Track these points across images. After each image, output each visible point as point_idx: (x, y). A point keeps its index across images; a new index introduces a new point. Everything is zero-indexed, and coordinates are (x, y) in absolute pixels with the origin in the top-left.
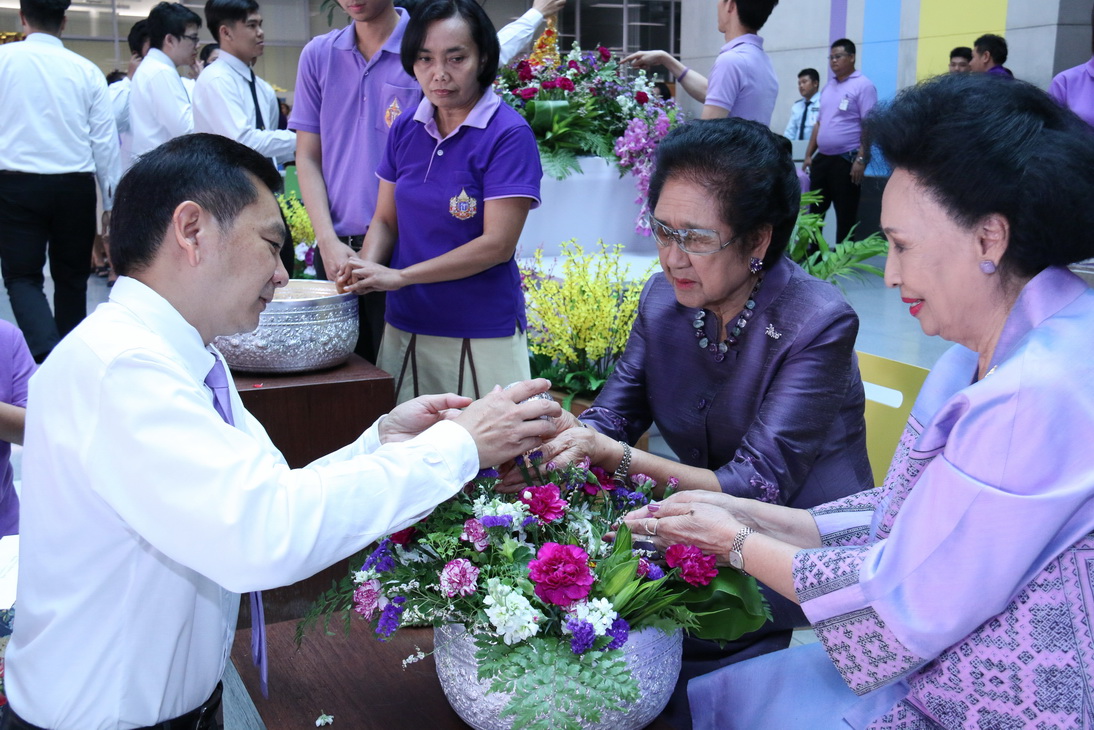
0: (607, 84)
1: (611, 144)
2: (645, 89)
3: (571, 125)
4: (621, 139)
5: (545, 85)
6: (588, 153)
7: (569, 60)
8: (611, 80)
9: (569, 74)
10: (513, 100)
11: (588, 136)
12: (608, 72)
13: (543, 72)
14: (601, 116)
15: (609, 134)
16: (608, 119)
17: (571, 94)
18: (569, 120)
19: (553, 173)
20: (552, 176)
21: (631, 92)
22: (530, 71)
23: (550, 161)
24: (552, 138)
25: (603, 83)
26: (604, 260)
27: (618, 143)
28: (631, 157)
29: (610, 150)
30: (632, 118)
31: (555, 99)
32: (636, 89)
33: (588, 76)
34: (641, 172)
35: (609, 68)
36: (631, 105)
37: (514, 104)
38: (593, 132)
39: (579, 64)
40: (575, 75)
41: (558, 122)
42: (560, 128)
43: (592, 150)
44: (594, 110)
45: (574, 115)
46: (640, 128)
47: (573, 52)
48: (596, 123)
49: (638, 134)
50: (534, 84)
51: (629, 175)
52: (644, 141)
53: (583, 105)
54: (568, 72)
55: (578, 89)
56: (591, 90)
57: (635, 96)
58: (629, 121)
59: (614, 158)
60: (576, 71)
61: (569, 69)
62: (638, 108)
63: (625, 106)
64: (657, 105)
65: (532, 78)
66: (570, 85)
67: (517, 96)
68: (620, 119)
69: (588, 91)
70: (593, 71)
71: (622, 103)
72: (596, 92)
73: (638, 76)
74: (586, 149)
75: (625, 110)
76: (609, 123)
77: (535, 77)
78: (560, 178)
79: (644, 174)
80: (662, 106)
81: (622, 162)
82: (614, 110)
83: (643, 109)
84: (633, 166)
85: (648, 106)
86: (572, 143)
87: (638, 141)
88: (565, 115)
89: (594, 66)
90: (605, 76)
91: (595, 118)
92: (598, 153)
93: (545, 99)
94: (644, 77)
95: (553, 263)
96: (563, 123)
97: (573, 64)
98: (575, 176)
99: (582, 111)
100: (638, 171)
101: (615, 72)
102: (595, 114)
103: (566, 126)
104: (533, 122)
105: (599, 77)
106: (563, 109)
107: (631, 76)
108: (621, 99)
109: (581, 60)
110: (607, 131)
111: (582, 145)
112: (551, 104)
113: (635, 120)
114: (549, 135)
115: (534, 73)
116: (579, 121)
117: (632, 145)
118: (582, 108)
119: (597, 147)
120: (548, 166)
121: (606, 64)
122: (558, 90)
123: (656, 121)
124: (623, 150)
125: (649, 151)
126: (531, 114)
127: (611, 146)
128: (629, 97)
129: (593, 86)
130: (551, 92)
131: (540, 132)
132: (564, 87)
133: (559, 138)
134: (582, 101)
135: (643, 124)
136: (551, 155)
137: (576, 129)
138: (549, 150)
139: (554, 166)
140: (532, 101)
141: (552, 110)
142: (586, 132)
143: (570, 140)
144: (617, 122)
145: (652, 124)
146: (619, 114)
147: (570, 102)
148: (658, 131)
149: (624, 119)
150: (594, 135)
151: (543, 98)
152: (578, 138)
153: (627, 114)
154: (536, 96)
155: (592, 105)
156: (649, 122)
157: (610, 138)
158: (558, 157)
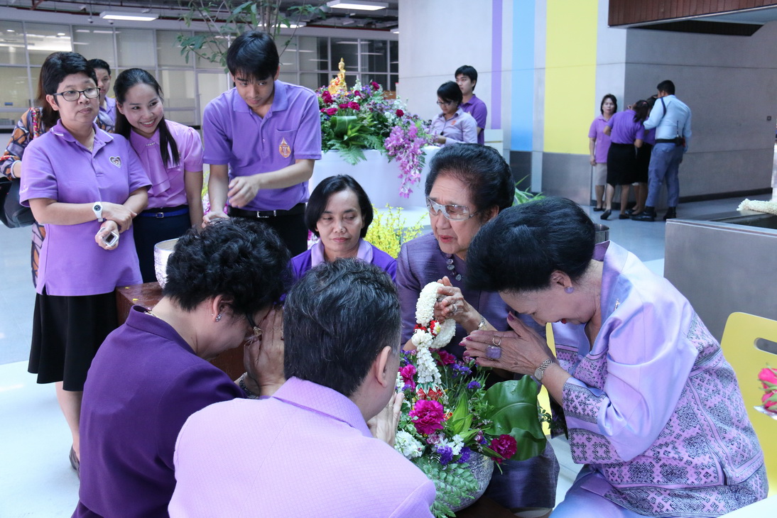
0: (378, 105)
1: (382, 142)
2: (401, 108)
3: (358, 131)
4: (388, 138)
5: (341, 106)
6: (369, 148)
7: (354, 90)
8: (380, 102)
9: (356, 99)
10: (322, 116)
11: (369, 137)
12: (379, 98)
13: (339, 98)
14: (376, 124)
15: (381, 136)
16: (380, 126)
17: (358, 111)
18: (358, 128)
19: (350, 161)
20: (349, 163)
21: (392, 109)
22: (331, 97)
23: (347, 154)
24: (348, 139)
25: (376, 104)
26: (390, 217)
27: (386, 141)
28: (395, 150)
29: (382, 145)
30: (394, 125)
31: (347, 115)
32: (396, 107)
33: (365, 100)
34: (401, 159)
35: (378, 95)
36: (393, 117)
37: (323, 118)
38: (371, 134)
39: (361, 94)
40: (359, 100)
41: (351, 129)
42: (352, 133)
43: (372, 146)
44: (372, 121)
45: (360, 125)
46: (399, 132)
47: (356, 85)
48: (373, 129)
49: (398, 136)
50: (334, 106)
51: (394, 160)
52: (402, 140)
53: (365, 118)
54: (355, 98)
55: (361, 108)
56: (370, 109)
57: (395, 111)
58: (393, 128)
59: (384, 150)
60: (359, 97)
61: (355, 96)
62: (398, 119)
63: (389, 118)
64: (408, 117)
65: (332, 102)
66: (357, 106)
67: (325, 113)
68: (387, 126)
69: (368, 110)
70: (369, 97)
71: (387, 117)
72: (372, 110)
74: (367, 145)
75: (390, 121)
76: (381, 129)
77: (335, 101)
78: (354, 164)
79: (403, 160)
81: (390, 153)
82: (383, 121)
83: (400, 120)
84: (396, 155)
85: (404, 118)
86: (359, 142)
87: (398, 140)
88: (355, 125)
89: (369, 94)
90: (377, 99)
91: (371, 127)
92: (375, 147)
93: (342, 115)
96: (354, 130)
97: (357, 93)
99: (365, 123)
100: (399, 159)
101: (383, 97)
102: (373, 124)
103: (356, 132)
104: (336, 129)
105: (373, 101)
106: (354, 121)
108: (387, 114)
109: (361, 90)
110: (379, 133)
111: (366, 143)
112: (346, 118)
113: (396, 127)
114: (346, 138)
115: (333, 99)
116: (363, 128)
117: (395, 142)
118: (364, 121)
119: (374, 144)
120: (346, 156)
121: (376, 92)
122: (349, 109)
123: (409, 128)
124: (390, 145)
125: (406, 145)
126: (333, 125)
127: (382, 143)
128: (392, 113)
129: (371, 107)
130: (346, 111)
131: (340, 136)
132: (353, 108)
133: (351, 139)
134: (365, 116)
135: (401, 130)
136: (347, 149)
137: (362, 133)
138: (346, 147)
139: (349, 156)
140: (334, 116)
141: (347, 122)
142: (367, 135)
143: (358, 140)
144: (385, 128)
145: (406, 129)
146: (386, 124)
147: (357, 117)
148: (409, 135)
149: (389, 126)
150: (372, 137)
151: (340, 114)
152: (363, 139)
153: (391, 123)
154: (337, 112)
155: (371, 118)
156: (404, 128)
157: (381, 138)
158: (352, 150)
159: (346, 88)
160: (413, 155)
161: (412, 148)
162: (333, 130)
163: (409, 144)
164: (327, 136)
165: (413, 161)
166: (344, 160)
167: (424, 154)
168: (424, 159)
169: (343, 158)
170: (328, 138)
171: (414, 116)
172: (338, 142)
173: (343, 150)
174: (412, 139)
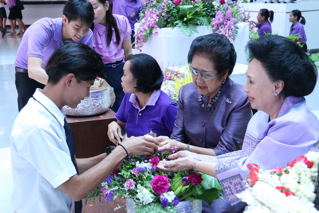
3: (194, 14)
4: (214, 19)
10: (172, 5)
11: (201, 18)
14: (206, 10)
15: (209, 17)
16: (209, 11)
17: (194, 2)
18: (193, 13)
19: (187, 34)
20: (186, 35)
23: (185, 29)
27: (213, 20)
28: (218, 26)
29: (209, 23)
31: (188, 5)
34: (221, 32)
36: (218, 5)
37: (172, 7)
38: (203, 16)
41: (189, 14)
42: (189, 16)
43: (202, 24)
44: (203, 8)
45: (195, 11)
46: (220, 15)
48: (204, 13)
49: (219, 17)
52: (221, 20)
53: (198, 7)
55: (197, 0)
57: (220, 1)
58: (217, 12)
59: (211, 26)
62: (221, 6)
64: (229, 5)
67: (174, 3)
68: (213, 11)
69: (201, 1)
71: (214, 5)
72: (204, 1)
74: (199, 24)
75: (216, 7)
76: (210, 12)
78: (189, 36)
79: (222, 33)
80: (231, 4)
81: (214, 28)
82: (212, 7)
83: (223, 7)
84: (218, 29)
85: (226, 5)
87: (219, 20)
88: (192, 11)
92: (204, 24)
96: (191, 14)
98: (195, 34)
99: (198, 9)
102: (203, 10)
103: (192, 16)
104: (179, 14)
106: (191, 8)
108: (214, 3)
110: (209, 15)
111: (198, 22)
112: (186, 7)
113: (219, 11)
114: (185, 19)
116: (198, 13)
117: (217, 21)
118: (198, 8)
119: (204, 22)
120: (185, 31)
122: (189, 1)
124: (214, 23)
125: (225, 23)
126: (178, 11)
127: (209, 22)
128: (217, 2)
130: (187, 2)
131: (181, 18)
133: (189, 20)
134: (198, 5)
135: (222, 13)
136: (186, 27)
137: (196, 16)
138: (185, 25)
139: (187, 31)
140: (179, 6)
141: (186, 9)
142: (199, 17)
143: (193, 21)
144: (212, 12)
145: (226, 13)
146: (213, 9)
147: (193, 6)
148: (227, 16)
149: (215, 11)
150: (203, 18)
151: (183, 4)
152: (196, 20)
153: (216, 9)
154: (181, 3)
155: (202, 6)
156: (224, 12)
157: (210, 18)
158: (189, 27)
160: (229, 30)
161: (228, 25)
162: (178, 14)
163: (227, 22)
164: (174, 18)
165: (229, 33)
167: (237, 28)
168: (237, 31)
169: (183, 32)
170: (174, 19)
171: (233, 3)
172: (181, 22)
173: (183, 27)
174: (229, 19)
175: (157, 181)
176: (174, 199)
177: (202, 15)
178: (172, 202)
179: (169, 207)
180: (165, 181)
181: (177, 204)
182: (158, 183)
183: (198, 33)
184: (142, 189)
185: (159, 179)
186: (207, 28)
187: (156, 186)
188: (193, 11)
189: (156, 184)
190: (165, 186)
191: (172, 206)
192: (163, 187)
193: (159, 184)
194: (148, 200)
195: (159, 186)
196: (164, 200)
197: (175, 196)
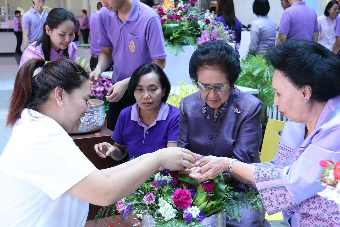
0: (194, 16)
1: (196, 41)
2: (209, 18)
3: (180, 33)
4: (199, 38)
5: (169, 17)
6: (186, 44)
7: (179, 7)
8: (195, 14)
9: (179, 13)
11: (187, 37)
12: (194, 11)
13: (169, 12)
14: (191, 29)
15: (195, 36)
16: (194, 30)
17: (180, 21)
18: (179, 31)
19: (173, 53)
20: (173, 54)
21: (204, 19)
22: (163, 12)
23: (172, 48)
24: (172, 39)
25: (192, 16)
27: (198, 40)
29: (195, 43)
30: (204, 29)
31: (173, 23)
32: (205, 18)
33: (186, 13)
35: (194, 9)
36: (203, 24)
38: (189, 36)
39: (182, 8)
40: (181, 13)
41: (175, 32)
42: (175, 35)
43: (188, 43)
44: (189, 27)
45: (181, 30)
46: (207, 34)
47: (180, 3)
48: (190, 32)
49: (206, 37)
50: (165, 17)
52: (208, 39)
53: (184, 25)
55: (182, 19)
56: (188, 19)
57: (205, 20)
58: (203, 31)
60: (181, 11)
61: (178, 11)
62: (206, 26)
63: (201, 25)
64: (214, 24)
65: (164, 14)
66: (179, 18)
68: (199, 30)
69: (186, 20)
70: (188, 11)
71: (199, 24)
72: (189, 20)
73: (206, 12)
74: (185, 43)
75: (201, 26)
76: (195, 32)
77: (165, 14)
78: (176, 55)
80: (216, 24)
82: (197, 27)
83: (208, 26)
85: (210, 25)
86: (180, 40)
87: (205, 39)
88: (177, 29)
89: (189, 9)
90: (193, 13)
91: (189, 30)
92: (190, 44)
93: (169, 23)
94: (208, 13)
95: (175, 89)
97: (180, 8)
98: (182, 54)
99: (184, 28)
101: (197, 11)
103: (178, 34)
104: (165, 32)
105: (190, 14)
106: (177, 27)
107: (203, 13)
108: (199, 22)
109: (183, 6)
110: (194, 35)
111: (184, 41)
112: (172, 25)
113: (205, 31)
114: (171, 38)
115: (165, 12)
116: (183, 32)
117: (203, 41)
118: (184, 27)
119: (190, 42)
121: (193, 8)
122: (174, 19)
123: (213, 31)
124: (200, 43)
126: (164, 29)
128: (202, 21)
129: (188, 18)
130: (172, 20)
131: (168, 36)
132: (177, 18)
133: (175, 39)
134: (184, 24)
135: (208, 32)
136: (172, 45)
137: (182, 35)
138: (171, 43)
139: (173, 50)
140: (164, 24)
141: (172, 28)
142: (186, 36)
143: (180, 39)
144: (198, 32)
145: (211, 32)
146: (199, 28)
147: (179, 24)
148: (213, 35)
149: (201, 30)
150: (189, 37)
151: (168, 23)
152: (182, 39)
153: (202, 28)
154: (166, 22)
155: (188, 25)
156: (210, 31)
157: (195, 38)
158: (175, 46)
159: (174, 5)
166: (170, 52)
171: (218, 23)
172: (166, 41)
173: (169, 46)
174: (215, 38)
175: (179, 195)
176: (199, 214)
177: (188, 34)
178: (197, 218)
179: (193, 223)
180: (188, 195)
181: (202, 220)
182: (180, 197)
183: (184, 52)
184: (164, 203)
185: (181, 193)
186: (193, 48)
187: (178, 201)
188: (179, 30)
189: (178, 198)
190: (187, 201)
191: (196, 222)
192: (186, 202)
193: (181, 199)
194: (171, 215)
195: (181, 201)
196: (189, 215)
197: (200, 211)
